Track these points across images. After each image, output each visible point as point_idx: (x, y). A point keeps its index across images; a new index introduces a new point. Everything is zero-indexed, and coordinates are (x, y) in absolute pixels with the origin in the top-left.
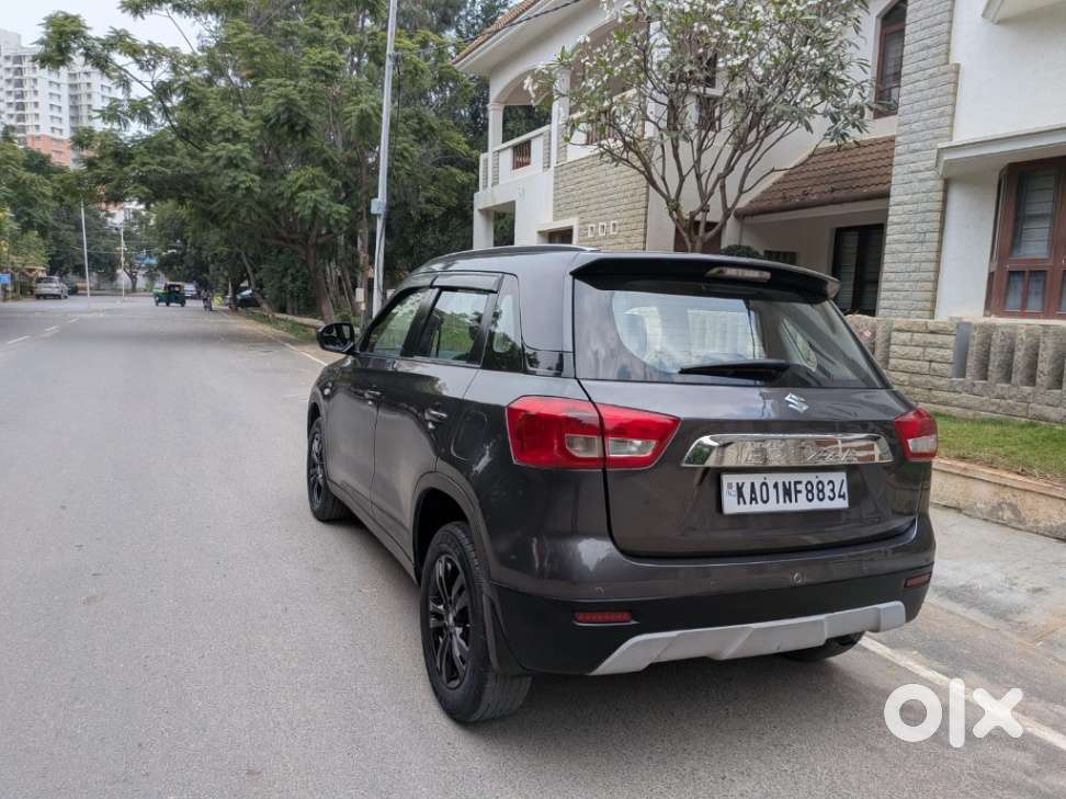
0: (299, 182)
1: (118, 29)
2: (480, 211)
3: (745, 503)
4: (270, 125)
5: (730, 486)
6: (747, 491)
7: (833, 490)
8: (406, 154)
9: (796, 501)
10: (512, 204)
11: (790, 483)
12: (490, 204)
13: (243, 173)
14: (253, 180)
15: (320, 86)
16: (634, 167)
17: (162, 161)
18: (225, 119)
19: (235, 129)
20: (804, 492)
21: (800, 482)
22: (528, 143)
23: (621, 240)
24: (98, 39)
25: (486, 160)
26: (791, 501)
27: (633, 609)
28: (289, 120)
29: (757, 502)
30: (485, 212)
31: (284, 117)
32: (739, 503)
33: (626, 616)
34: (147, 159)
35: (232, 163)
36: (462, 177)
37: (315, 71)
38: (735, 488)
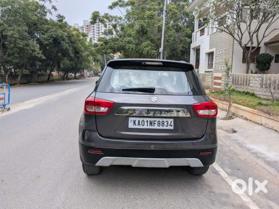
0: (144, 46)
1: (106, 13)
2: (192, 48)
3: (136, 125)
4: (138, 32)
5: (131, 121)
6: (137, 122)
7: (167, 124)
8: (172, 36)
9: (154, 126)
10: (200, 46)
11: (152, 121)
12: (194, 47)
13: (131, 45)
14: (133, 46)
15: (150, 21)
16: (226, 32)
17: (115, 43)
18: (128, 32)
19: (130, 34)
20: (157, 124)
21: (156, 121)
22: (204, 29)
23: (226, 54)
24: (102, 16)
25: (194, 35)
26: (152, 126)
27: (103, 150)
28: (142, 30)
29: (140, 125)
30: (194, 49)
31: (141, 30)
32: (134, 125)
33: (101, 152)
34: (111, 43)
35: (129, 42)
36: (188, 40)
37: (148, 17)
38: (133, 121)
